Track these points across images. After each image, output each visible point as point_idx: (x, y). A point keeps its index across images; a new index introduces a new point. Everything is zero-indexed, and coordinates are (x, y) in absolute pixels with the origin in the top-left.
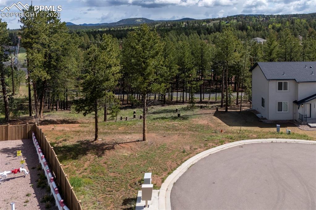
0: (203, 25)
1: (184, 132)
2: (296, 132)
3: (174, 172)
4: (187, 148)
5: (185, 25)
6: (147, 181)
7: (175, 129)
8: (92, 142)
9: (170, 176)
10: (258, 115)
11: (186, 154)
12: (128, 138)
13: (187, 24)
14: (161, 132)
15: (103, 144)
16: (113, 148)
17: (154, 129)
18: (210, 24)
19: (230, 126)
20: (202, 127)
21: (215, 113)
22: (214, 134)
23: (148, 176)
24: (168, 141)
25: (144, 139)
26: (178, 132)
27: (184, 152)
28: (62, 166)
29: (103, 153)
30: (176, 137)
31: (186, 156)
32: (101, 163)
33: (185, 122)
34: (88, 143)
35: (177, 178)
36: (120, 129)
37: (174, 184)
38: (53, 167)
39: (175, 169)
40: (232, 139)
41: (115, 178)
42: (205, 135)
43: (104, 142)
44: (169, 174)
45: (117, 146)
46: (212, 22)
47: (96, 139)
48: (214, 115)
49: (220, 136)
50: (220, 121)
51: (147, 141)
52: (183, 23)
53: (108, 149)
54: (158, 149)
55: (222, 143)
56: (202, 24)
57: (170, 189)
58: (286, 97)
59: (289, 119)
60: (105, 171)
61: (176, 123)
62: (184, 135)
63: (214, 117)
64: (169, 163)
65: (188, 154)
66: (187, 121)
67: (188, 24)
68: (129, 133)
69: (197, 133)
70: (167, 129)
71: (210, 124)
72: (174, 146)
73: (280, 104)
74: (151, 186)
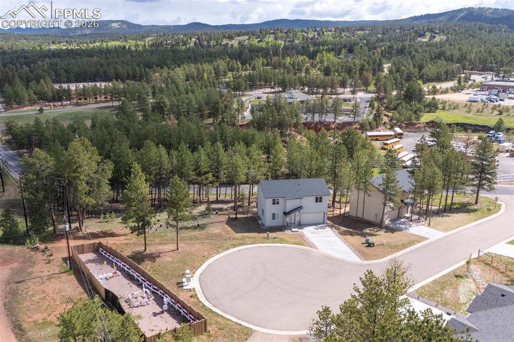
0: (223, 43)
1: (203, 241)
2: (280, 236)
3: (200, 268)
4: (206, 254)
5: (195, 42)
6: (188, 274)
7: (196, 238)
8: (143, 252)
9: (197, 271)
10: (259, 222)
11: (205, 258)
12: (166, 248)
13: (197, 41)
14: (187, 242)
15: (151, 254)
16: (159, 256)
17: (183, 239)
18: (233, 42)
19: (237, 232)
20: (216, 235)
21: (228, 221)
22: (224, 241)
23: (188, 271)
24: (193, 249)
25: (178, 249)
26: (199, 241)
27: (204, 257)
28: (140, 267)
29: (155, 260)
30: (198, 245)
31: (205, 259)
32: (157, 265)
33: (204, 232)
34: (140, 253)
35: (202, 271)
36: (156, 240)
37: (200, 274)
38: (137, 270)
39: (200, 267)
40: (234, 246)
41: (168, 274)
42: (218, 243)
43: (151, 252)
44: (197, 270)
45: (161, 255)
46: (236, 39)
47: (145, 250)
48: (227, 224)
49: (229, 243)
50: (230, 229)
51: (179, 250)
52: (191, 39)
53: (157, 257)
54: (188, 255)
55: (228, 249)
56: (222, 41)
57: (198, 277)
58: (278, 209)
59: (280, 225)
60: (161, 270)
61: (197, 233)
62: (203, 243)
63: (226, 226)
64: (196, 264)
65: (207, 258)
66: (205, 231)
67: (199, 41)
68: (165, 244)
69: (213, 241)
70: (191, 239)
71: (222, 233)
72: (197, 253)
73: (274, 215)
74: (190, 276)
